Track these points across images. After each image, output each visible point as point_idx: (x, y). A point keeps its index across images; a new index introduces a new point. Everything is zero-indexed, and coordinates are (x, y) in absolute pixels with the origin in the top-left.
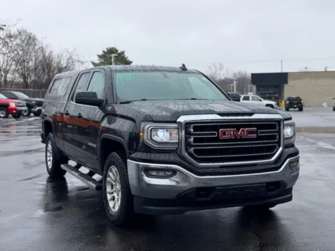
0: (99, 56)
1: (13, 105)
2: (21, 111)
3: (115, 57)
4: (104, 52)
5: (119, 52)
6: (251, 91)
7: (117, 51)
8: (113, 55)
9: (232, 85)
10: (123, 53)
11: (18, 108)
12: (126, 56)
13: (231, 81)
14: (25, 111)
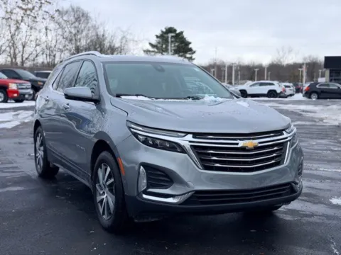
0: (157, 37)
1: (13, 86)
2: (24, 95)
3: (172, 37)
4: (162, 32)
5: (177, 32)
6: (323, 76)
7: (175, 31)
8: (170, 35)
9: (300, 69)
10: (182, 33)
11: (20, 91)
12: (185, 37)
13: (301, 66)
14: (30, 95)
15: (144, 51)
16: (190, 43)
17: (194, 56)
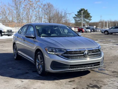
7: (84, 10)
10: (87, 10)
15: (73, 17)
16: (90, 14)
17: (91, 18)
